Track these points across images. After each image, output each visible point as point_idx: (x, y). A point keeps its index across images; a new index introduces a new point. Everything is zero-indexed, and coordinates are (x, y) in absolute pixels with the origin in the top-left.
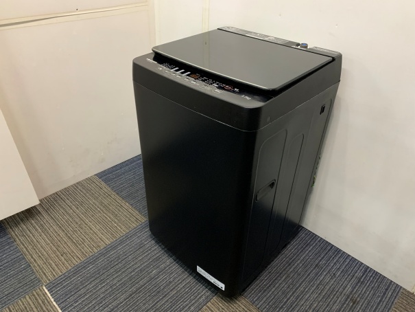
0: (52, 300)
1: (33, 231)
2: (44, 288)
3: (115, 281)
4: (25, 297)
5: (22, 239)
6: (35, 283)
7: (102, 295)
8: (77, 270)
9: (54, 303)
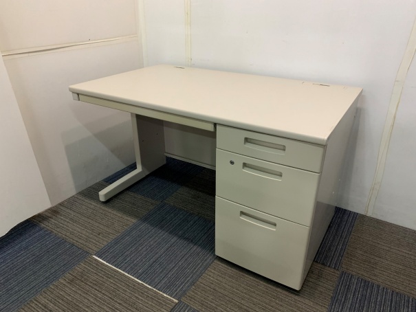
0: (105, 262)
1: (66, 223)
2: (94, 256)
3: (152, 243)
4: (80, 264)
5: (58, 230)
6: (84, 254)
7: (145, 253)
8: (117, 241)
9: (107, 264)
